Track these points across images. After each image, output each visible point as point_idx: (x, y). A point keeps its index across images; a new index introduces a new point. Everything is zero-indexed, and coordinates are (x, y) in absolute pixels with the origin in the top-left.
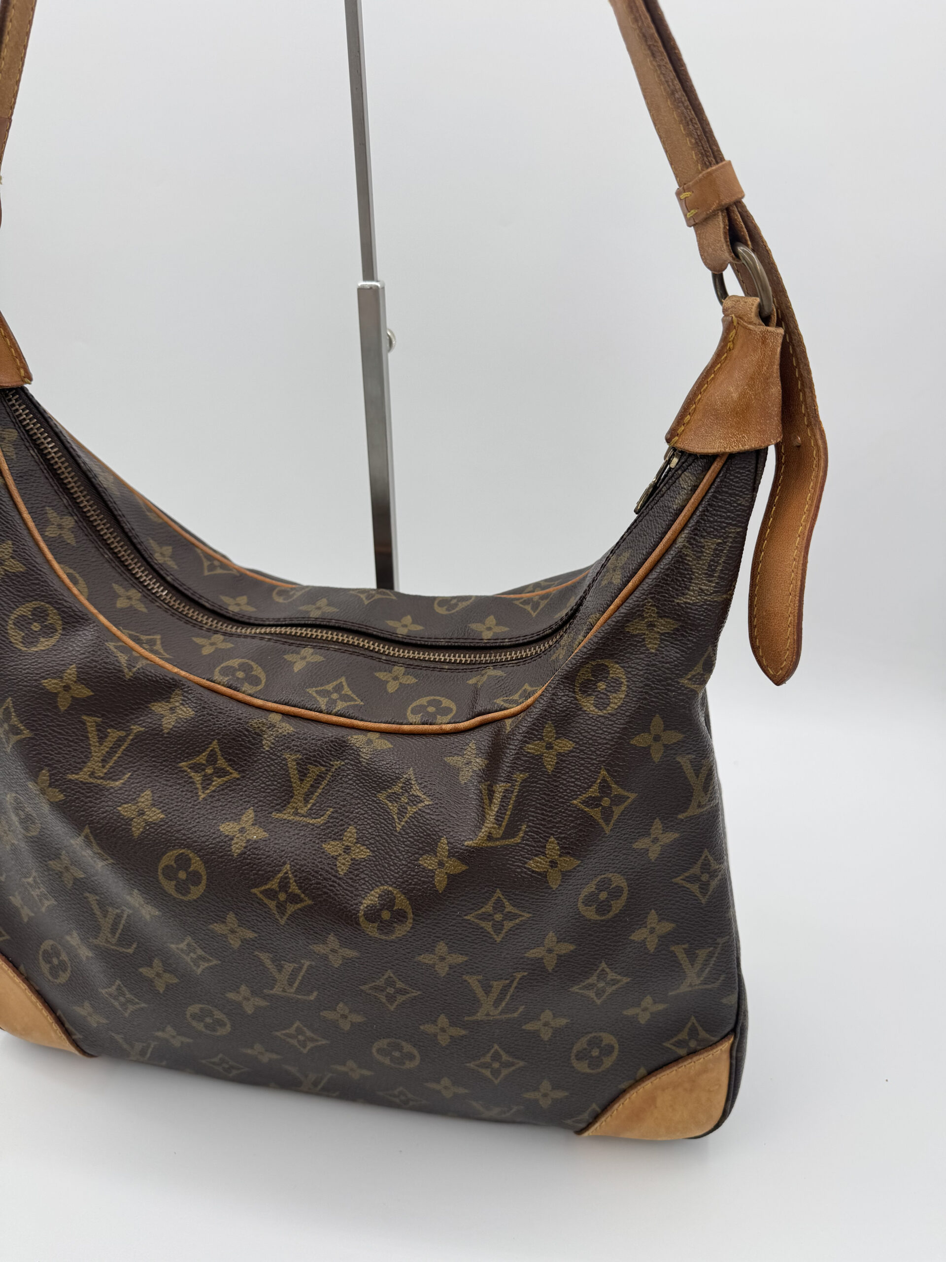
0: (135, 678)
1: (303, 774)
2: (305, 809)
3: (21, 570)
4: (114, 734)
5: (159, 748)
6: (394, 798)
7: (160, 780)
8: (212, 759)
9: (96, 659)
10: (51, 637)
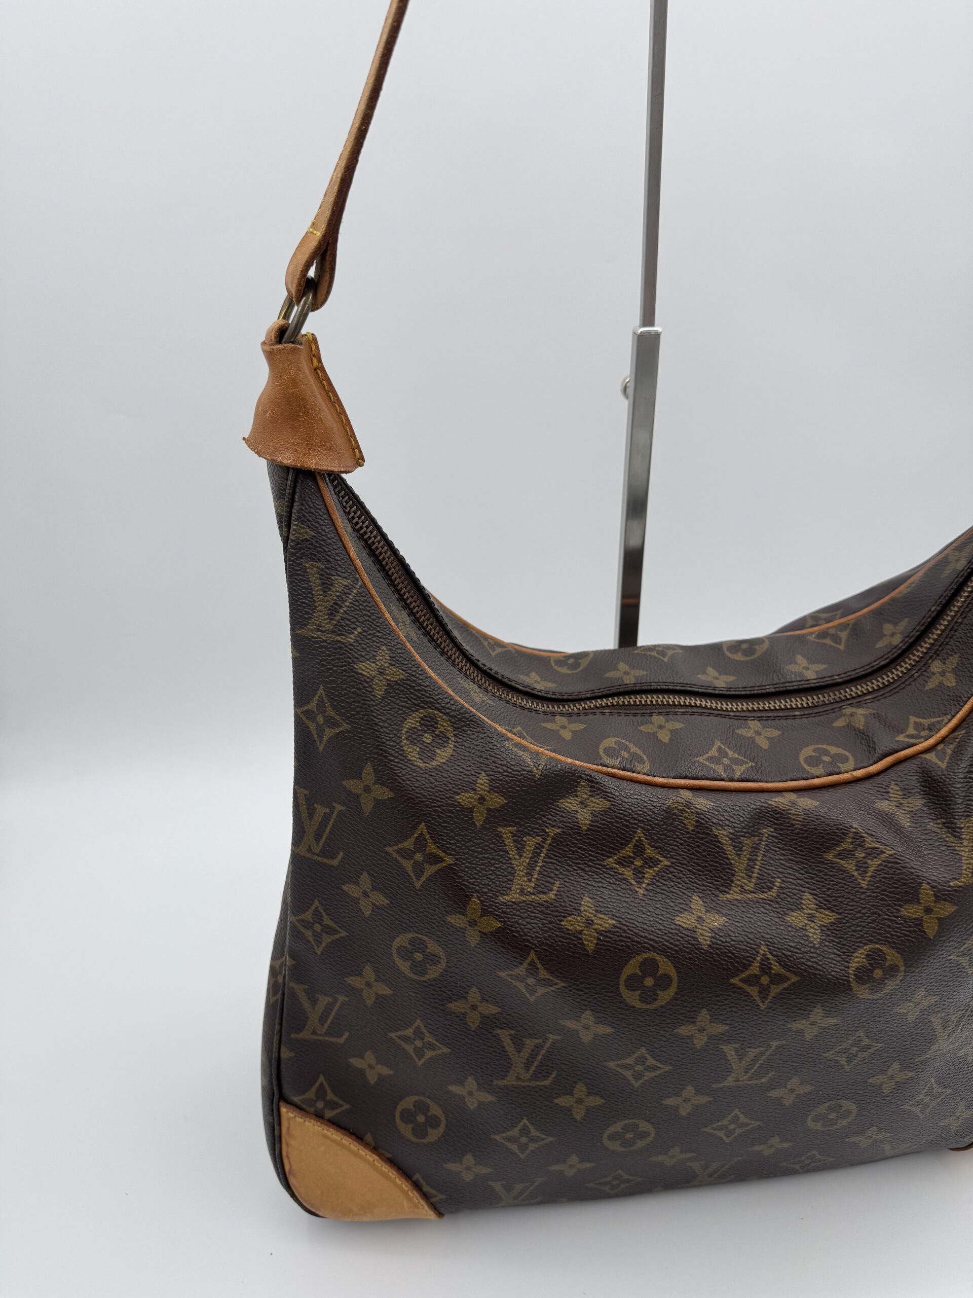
0: (544, 776)
1: (739, 849)
2: (752, 885)
3: (402, 676)
4: (531, 842)
5: (579, 848)
6: (846, 855)
7: (590, 883)
8: (639, 850)
9: (503, 763)
10: (445, 747)
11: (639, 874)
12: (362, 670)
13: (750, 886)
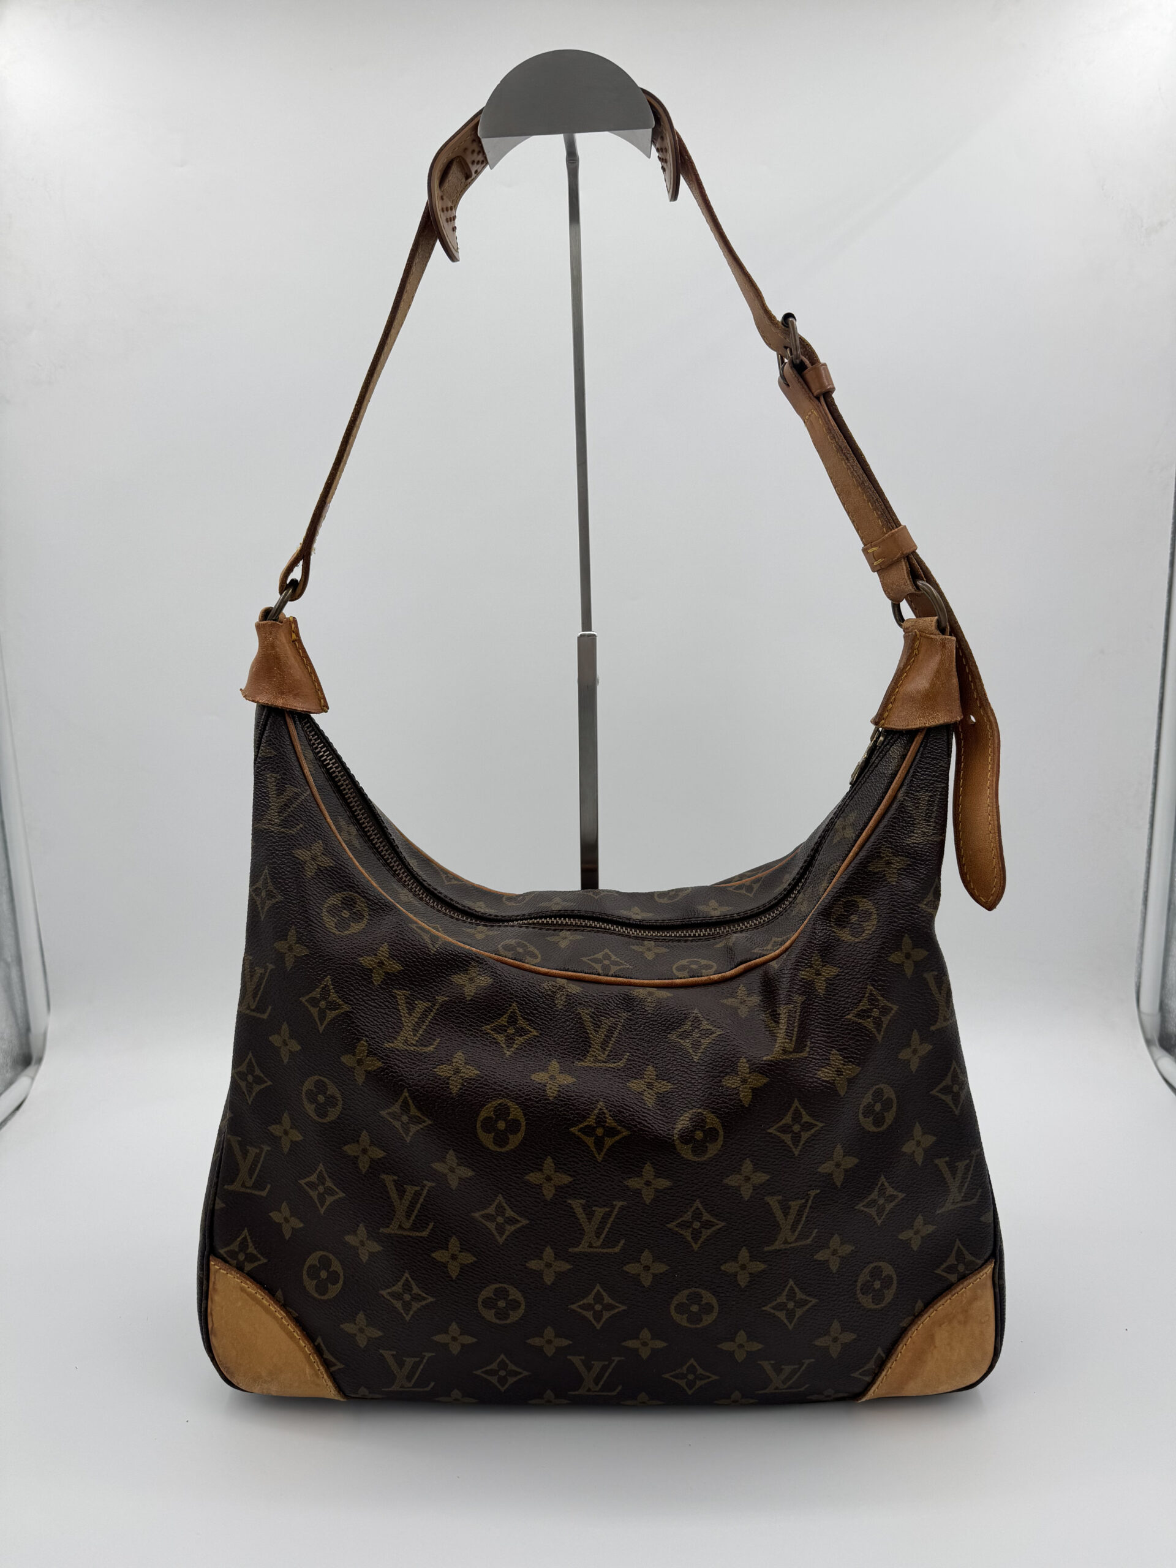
0: (439, 954)
1: (598, 1026)
2: (604, 1056)
3: (331, 864)
4: (421, 1005)
5: (462, 1014)
6: (685, 1035)
7: (466, 1043)
8: (513, 1020)
9: (404, 938)
10: (359, 922)
11: (510, 1040)
12: (299, 855)
13: (603, 1057)
